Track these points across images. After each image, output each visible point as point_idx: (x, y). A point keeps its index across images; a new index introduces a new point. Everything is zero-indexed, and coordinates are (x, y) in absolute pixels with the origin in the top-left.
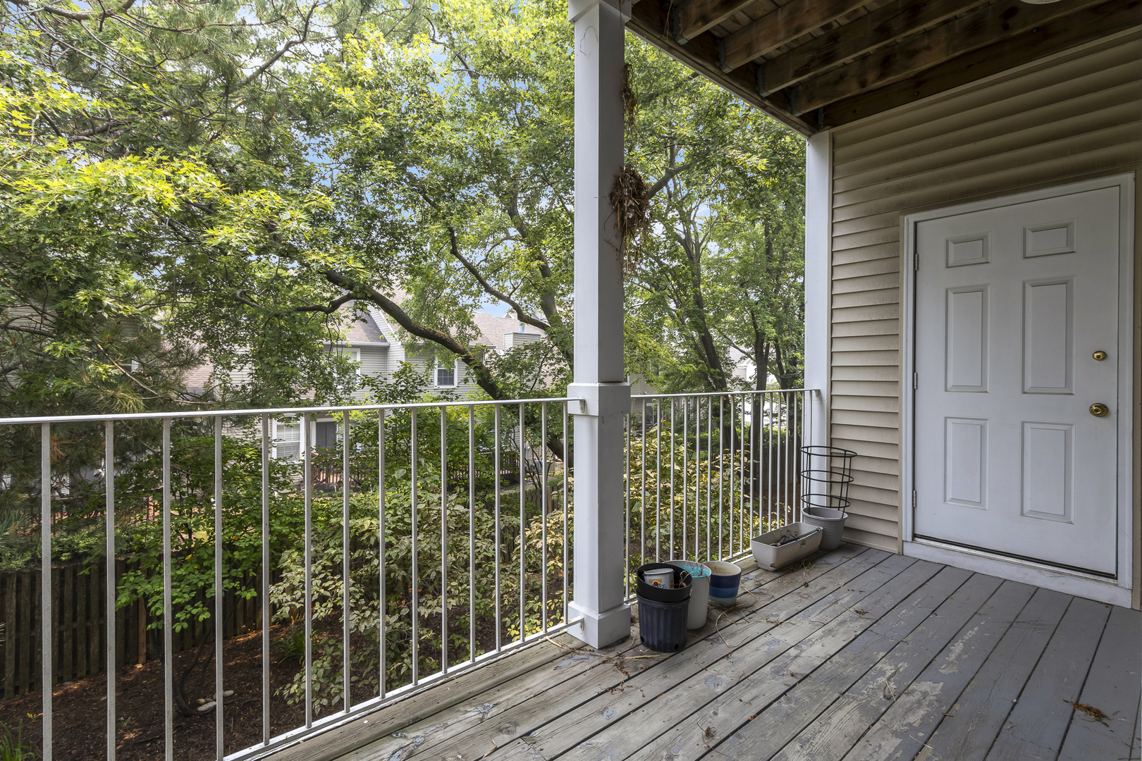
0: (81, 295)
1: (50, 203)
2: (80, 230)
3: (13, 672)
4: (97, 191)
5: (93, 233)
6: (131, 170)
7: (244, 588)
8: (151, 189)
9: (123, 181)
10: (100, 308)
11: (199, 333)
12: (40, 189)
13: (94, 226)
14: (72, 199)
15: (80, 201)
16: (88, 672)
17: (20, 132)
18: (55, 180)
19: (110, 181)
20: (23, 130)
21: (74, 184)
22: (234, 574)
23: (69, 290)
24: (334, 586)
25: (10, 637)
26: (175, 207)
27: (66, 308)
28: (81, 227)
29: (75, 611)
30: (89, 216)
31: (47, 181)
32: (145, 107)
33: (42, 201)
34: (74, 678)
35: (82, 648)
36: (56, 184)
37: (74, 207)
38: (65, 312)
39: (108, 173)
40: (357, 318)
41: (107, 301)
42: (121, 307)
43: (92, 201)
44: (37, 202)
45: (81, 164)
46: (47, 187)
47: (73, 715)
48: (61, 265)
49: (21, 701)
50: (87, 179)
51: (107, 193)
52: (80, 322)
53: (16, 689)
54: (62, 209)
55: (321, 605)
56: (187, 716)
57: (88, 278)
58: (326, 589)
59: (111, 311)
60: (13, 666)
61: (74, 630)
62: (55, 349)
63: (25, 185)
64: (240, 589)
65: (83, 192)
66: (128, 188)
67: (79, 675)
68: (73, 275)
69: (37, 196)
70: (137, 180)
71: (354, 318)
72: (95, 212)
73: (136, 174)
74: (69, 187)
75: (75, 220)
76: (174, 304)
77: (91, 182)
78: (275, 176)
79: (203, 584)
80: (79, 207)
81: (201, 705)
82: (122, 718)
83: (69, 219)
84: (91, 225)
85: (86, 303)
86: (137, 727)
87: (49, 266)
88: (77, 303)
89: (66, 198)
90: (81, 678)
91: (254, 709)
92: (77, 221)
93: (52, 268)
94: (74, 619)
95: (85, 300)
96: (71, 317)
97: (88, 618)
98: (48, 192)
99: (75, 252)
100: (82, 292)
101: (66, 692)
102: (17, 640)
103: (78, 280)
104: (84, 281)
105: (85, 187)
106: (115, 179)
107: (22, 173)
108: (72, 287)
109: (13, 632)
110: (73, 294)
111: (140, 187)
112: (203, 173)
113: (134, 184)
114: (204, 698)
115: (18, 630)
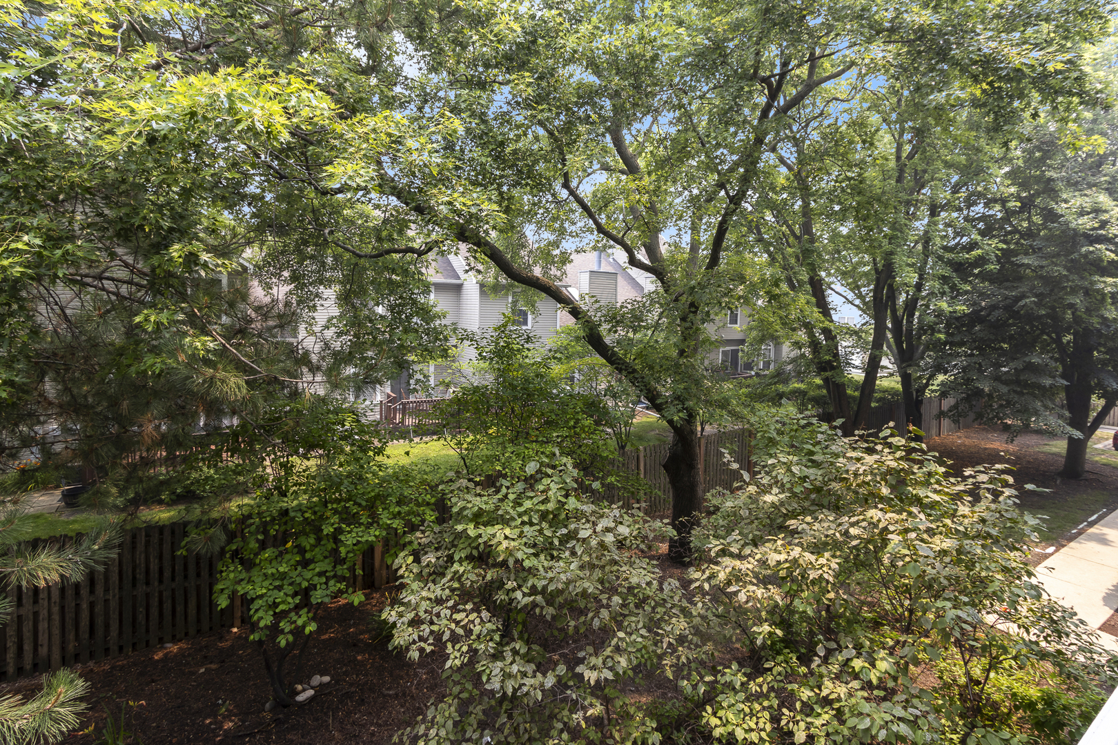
0: (176, 251)
1: (136, 132)
2: (172, 167)
3: (117, 632)
4: (193, 114)
5: (188, 170)
6: (234, 85)
7: (350, 590)
8: (258, 113)
9: (225, 100)
10: (197, 265)
11: (286, 274)
12: (124, 113)
13: (189, 162)
14: (162, 127)
15: (173, 129)
16: (186, 634)
17: (102, 40)
18: (142, 102)
19: (208, 102)
20: (106, 38)
21: (165, 106)
22: (339, 573)
23: (161, 245)
24: (466, 620)
25: (114, 596)
26: (285, 136)
27: (159, 266)
28: (173, 163)
29: (173, 571)
30: (183, 149)
31: (131, 103)
32: (242, 12)
33: (127, 130)
34: (174, 640)
35: (180, 609)
36: (143, 107)
37: (165, 137)
38: (158, 271)
39: (206, 90)
40: (471, 269)
41: (205, 257)
42: (220, 262)
43: (187, 129)
44: (121, 131)
45: (173, 80)
46: (133, 111)
47: (172, 691)
48: (152, 212)
49: (125, 662)
50: (180, 98)
51: (205, 118)
52: (175, 282)
53: (121, 648)
54: (152, 139)
55: (453, 647)
56: (285, 706)
57: (182, 229)
58: (457, 623)
59: (208, 267)
60: (117, 625)
61: (173, 590)
62: (147, 320)
63: (105, 109)
64: (346, 592)
65: (175, 116)
66: (231, 110)
67: (178, 637)
68: (166, 224)
69: (122, 124)
70: (243, 99)
71: (467, 268)
72: (190, 144)
73: (240, 90)
74: (160, 111)
75: (167, 154)
76: (263, 243)
77: (186, 103)
78: (387, 96)
79: (307, 584)
80: (170, 137)
81: (298, 693)
82: (220, 702)
83: (159, 153)
84: (185, 161)
85: (181, 260)
86: (235, 715)
87: (138, 214)
88: (171, 259)
89: (155, 126)
90: (180, 640)
91: (352, 702)
92: (169, 156)
93: (142, 215)
94: (173, 579)
95: (180, 257)
96: (165, 277)
97: (186, 577)
98: (133, 118)
99: (168, 193)
100: (176, 247)
101: (166, 655)
102: (121, 598)
103: (171, 230)
104: (179, 231)
105: (178, 110)
106: (214, 97)
107: (104, 93)
108: (165, 238)
109: (117, 591)
110: (167, 247)
111: (246, 108)
112: (312, 91)
113: (239, 105)
114: (301, 683)
115: (121, 588)
